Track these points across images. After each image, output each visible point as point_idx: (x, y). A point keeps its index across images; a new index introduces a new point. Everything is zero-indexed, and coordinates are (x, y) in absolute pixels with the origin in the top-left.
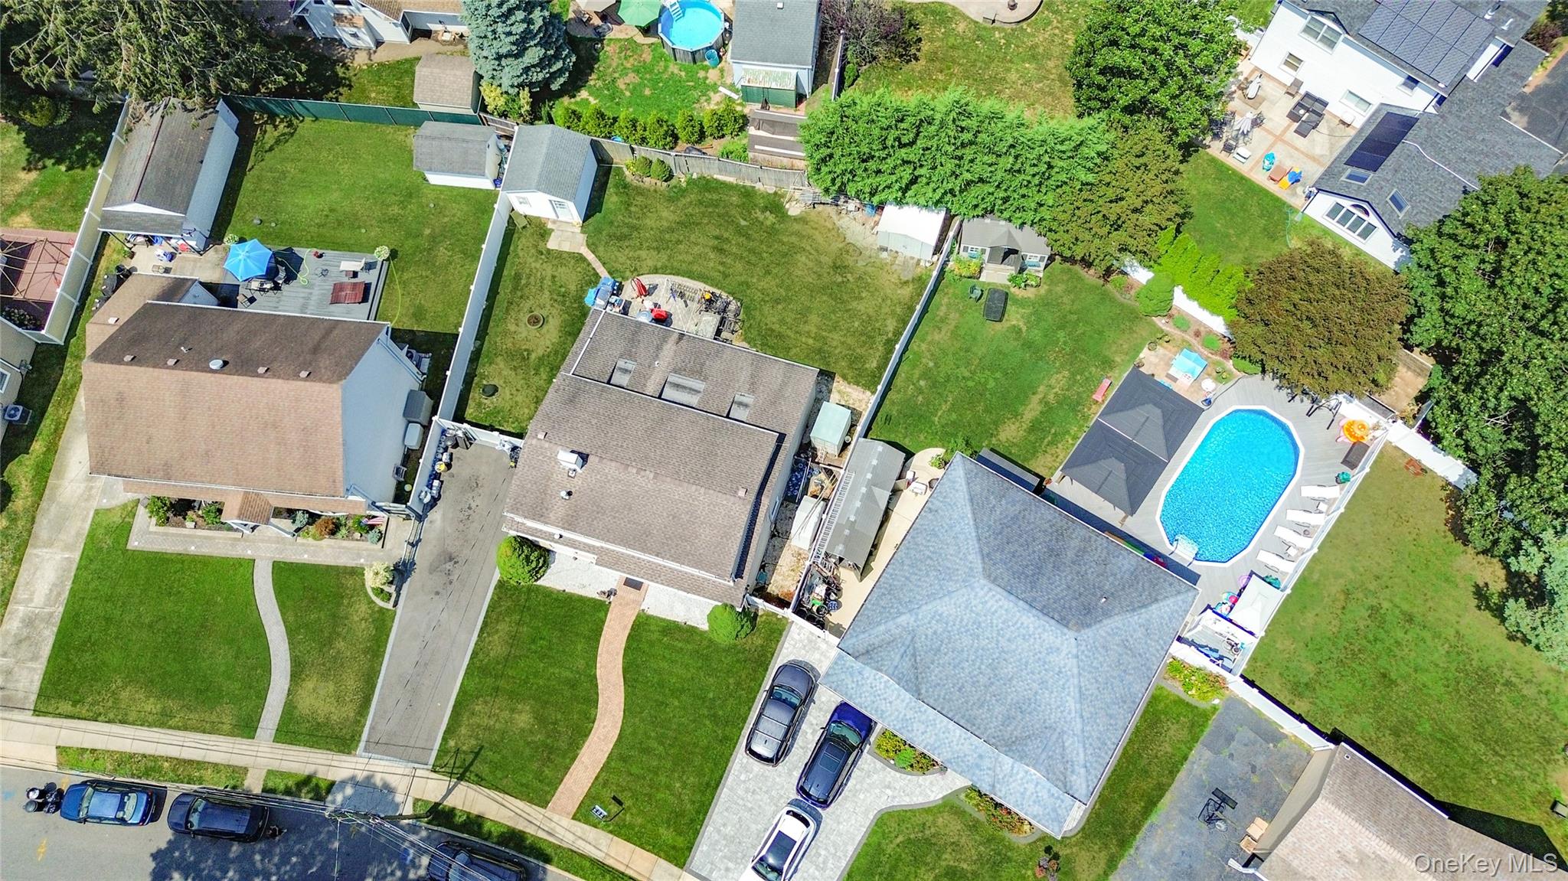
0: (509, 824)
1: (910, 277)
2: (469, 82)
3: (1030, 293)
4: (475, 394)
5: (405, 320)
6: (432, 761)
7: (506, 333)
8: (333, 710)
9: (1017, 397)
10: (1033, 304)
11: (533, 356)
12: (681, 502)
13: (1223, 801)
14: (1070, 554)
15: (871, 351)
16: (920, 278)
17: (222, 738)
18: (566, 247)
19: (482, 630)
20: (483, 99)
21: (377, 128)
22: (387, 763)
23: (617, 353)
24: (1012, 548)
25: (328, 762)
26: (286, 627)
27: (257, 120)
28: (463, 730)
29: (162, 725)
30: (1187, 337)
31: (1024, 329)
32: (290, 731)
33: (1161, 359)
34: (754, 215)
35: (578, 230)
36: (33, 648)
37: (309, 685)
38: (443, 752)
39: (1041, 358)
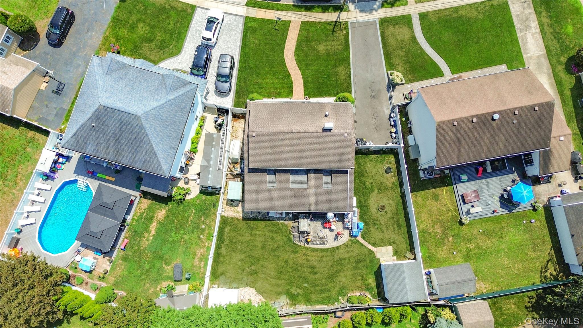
0: (313, 13)
1: (221, 277)
2: (463, 318)
3: (165, 284)
4: (394, 167)
5: (440, 193)
6: (349, 25)
7: (393, 199)
8: (394, 31)
9: (161, 231)
10: (162, 279)
11: (376, 191)
12: (278, 124)
13: (57, 92)
14: (112, 143)
15: (229, 235)
16: (216, 278)
17: (431, 10)
18: (383, 249)
19: (350, 74)
20: (452, 312)
21: (502, 288)
22: (365, 19)
23: (334, 191)
24: (133, 137)
25: (387, 13)
26: (427, 54)
27: (563, 276)
28: (342, 37)
29: (455, 8)
30: (91, 281)
31: (164, 265)
32: (406, 20)
33: (101, 267)
34: (302, 290)
35: (381, 259)
36: (520, 19)
37: (407, 37)
38: (347, 28)
39: (154, 253)
